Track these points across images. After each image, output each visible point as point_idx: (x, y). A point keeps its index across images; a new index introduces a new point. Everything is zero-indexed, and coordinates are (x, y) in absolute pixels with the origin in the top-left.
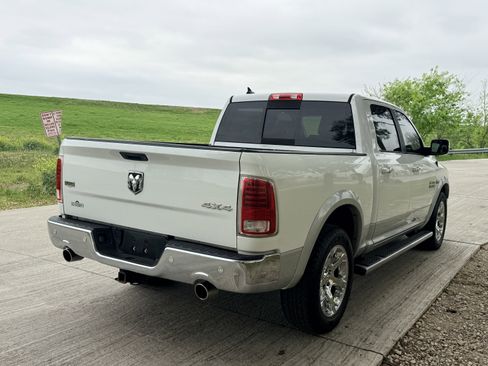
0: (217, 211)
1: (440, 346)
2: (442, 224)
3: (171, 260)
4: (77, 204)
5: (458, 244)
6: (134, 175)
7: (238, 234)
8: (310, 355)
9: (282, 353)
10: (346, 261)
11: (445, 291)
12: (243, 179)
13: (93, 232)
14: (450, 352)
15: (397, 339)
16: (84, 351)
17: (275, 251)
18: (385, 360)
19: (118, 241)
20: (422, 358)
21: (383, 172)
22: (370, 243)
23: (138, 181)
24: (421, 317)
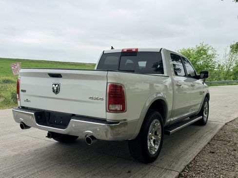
0: (96, 100)
1: (207, 168)
2: (207, 113)
3: (74, 126)
4: (27, 101)
5: (215, 123)
6: (55, 85)
7: (107, 111)
8: (143, 173)
9: (129, 172)
10: (160, 127)
11: (209, 143)
12: (109, 84)
13: (35, 114)
14: (212, 171)
15: (186, 165)
16: (30, 173)
17: (125, 120)
18: (180, 175)
19: (48, 118)
20: (198, 173)
21: (177, 85)
22: (172, 119)
23: (57, 88)
24: (197, 155)
